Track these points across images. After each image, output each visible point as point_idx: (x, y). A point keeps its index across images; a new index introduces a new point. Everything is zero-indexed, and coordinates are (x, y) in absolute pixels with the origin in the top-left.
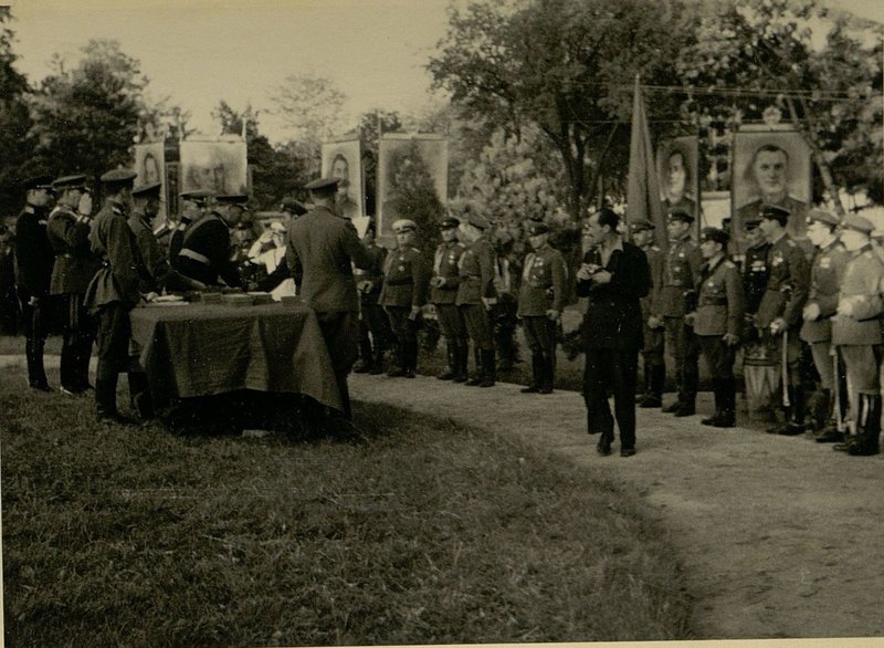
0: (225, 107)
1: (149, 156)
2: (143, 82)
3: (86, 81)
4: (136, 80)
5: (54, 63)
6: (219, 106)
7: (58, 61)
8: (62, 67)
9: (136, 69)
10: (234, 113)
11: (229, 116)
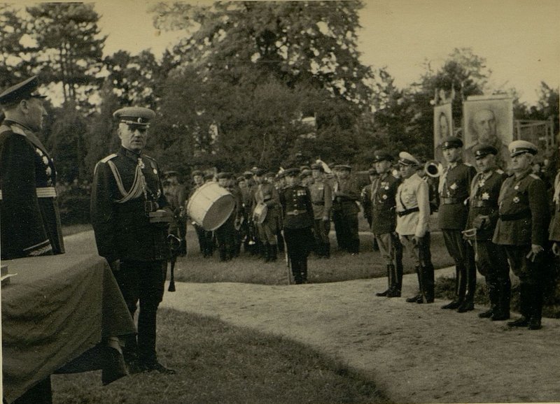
0: (544, 85)
1: (442, 114)
2: (488, 73)
3: (446, 74)
4: (482, 72)
5: (425, 64)
6: (541, 85)
7: (427, 62)
8: (430, 67)
9: (482, 65)
10: (551, 88)
11: (547, 91)
